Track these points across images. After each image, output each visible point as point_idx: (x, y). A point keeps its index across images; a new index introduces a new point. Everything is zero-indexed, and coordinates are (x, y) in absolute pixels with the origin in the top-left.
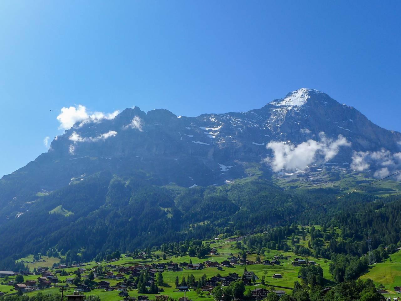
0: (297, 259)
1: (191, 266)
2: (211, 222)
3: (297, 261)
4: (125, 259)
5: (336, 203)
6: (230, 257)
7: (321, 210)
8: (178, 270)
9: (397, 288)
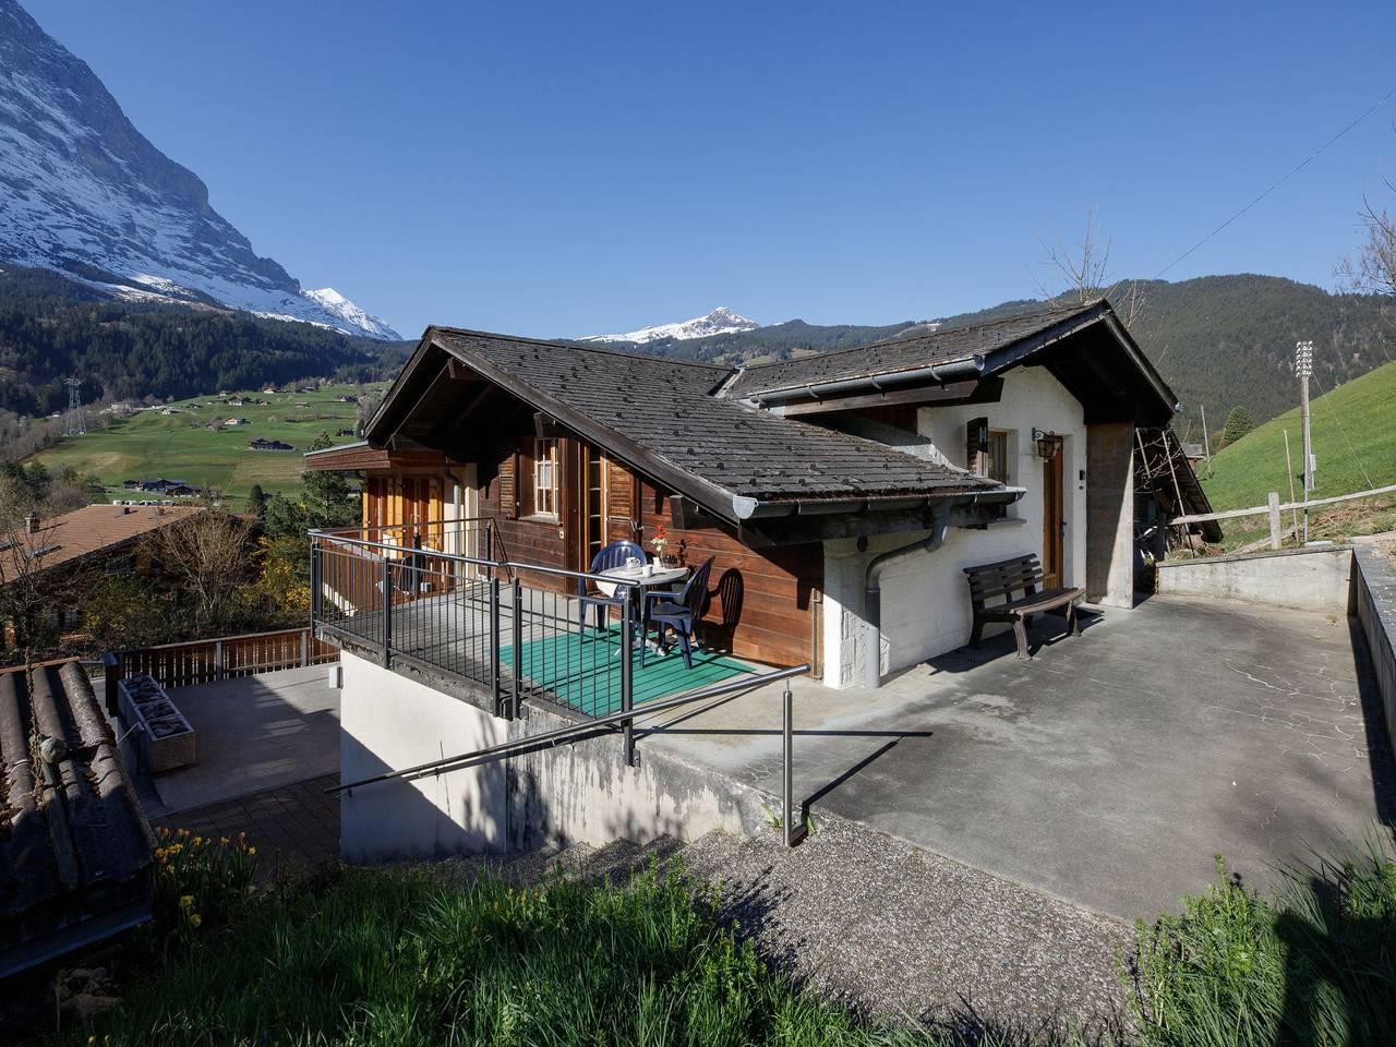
9: (130, 483)
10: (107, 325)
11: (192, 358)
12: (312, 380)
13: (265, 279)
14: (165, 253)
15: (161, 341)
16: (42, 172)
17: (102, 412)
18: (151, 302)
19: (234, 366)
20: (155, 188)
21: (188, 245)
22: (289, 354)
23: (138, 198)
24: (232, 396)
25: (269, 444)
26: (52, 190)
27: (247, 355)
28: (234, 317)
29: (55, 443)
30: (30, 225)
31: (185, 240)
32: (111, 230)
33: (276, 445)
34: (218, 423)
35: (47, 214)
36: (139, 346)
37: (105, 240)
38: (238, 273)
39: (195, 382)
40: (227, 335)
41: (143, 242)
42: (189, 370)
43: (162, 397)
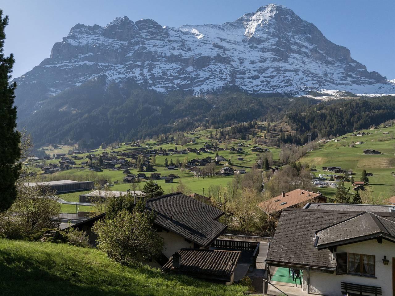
0: (255, 147)
1: (176, 152)
2: (191, 118)
3: (255, 149)
4: (125, 146)
5: (288, 105)
6: (206, 145)
7: (276, 109)
8: (167, 154)
9: (324, 168)
10: (319, 112)
11: (345, 119)
12: (391, 121)
13: (372, 80)
14: (336, 80)
15: (335, 114)
16: (302, 65)
17: (317, 143)
18: (333, 100)
19: (359, 120)
20: (333, 58)
21: (344, 75)
22: (381, 111)
23: (328, 63)
24: (358, 132)
25: (371, 152)
26: (305, 69)
27: (364, 114)
28: (359, 100)
29: (305, 154)
30: (299, 83)
31: (343, 73)
32: (321, 77)
33: (374, 152)
34: (352, 144)
35: (304, 78)
36: (328, 117)
37: (319, 81)
38: (361, 81)
39: (346, 128)
40: (357, 107)
41: (330, 78)
42: (344, 124)
43: (335, 135)
